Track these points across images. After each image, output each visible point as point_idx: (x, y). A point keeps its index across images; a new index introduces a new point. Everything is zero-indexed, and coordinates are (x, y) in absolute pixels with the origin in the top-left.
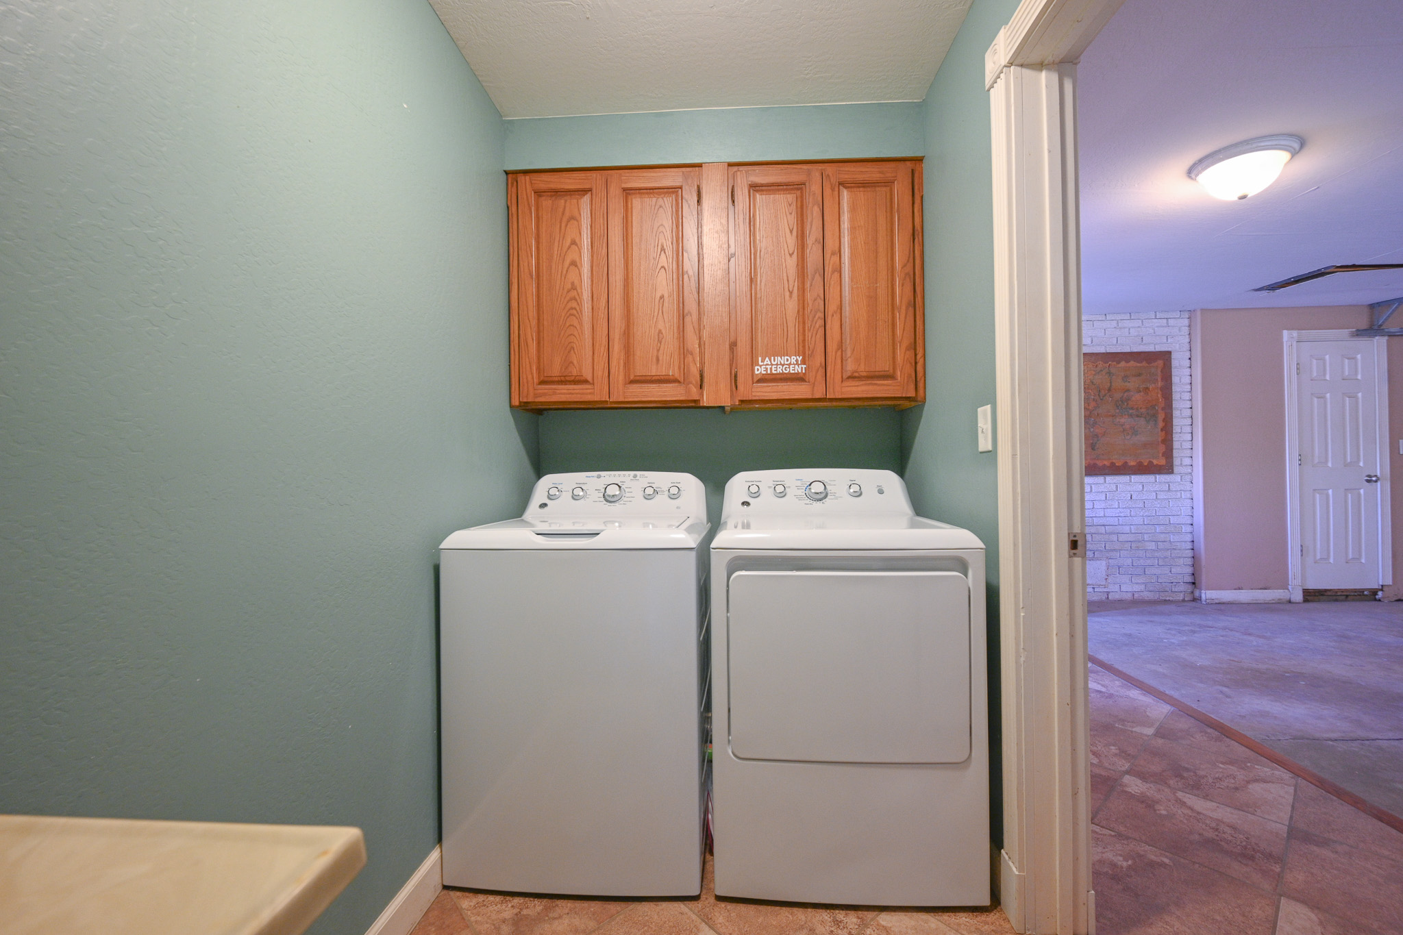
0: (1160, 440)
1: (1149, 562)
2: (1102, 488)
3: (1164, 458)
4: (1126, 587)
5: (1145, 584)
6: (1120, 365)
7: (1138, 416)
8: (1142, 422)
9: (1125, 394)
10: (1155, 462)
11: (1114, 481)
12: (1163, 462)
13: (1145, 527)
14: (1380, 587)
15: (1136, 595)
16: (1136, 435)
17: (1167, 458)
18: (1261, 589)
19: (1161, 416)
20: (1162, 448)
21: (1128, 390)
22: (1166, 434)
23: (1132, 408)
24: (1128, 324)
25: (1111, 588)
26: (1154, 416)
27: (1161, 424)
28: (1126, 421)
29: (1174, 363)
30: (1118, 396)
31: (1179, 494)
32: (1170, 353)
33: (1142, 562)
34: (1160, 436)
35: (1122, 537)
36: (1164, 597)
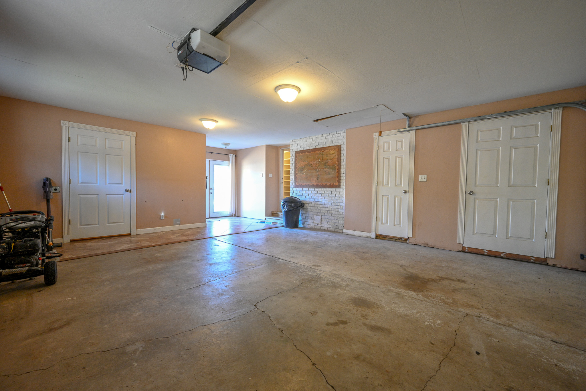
0: (336, 176)
1: (333, 218)
2: (320, 192)
3: (337, 183)
4: (326, 225)
5: (331, 225)
6: (325, 151)
7: (330, 168)
8: (331, 170)
9: (327, 161)
10: (335, 184)
11: (324, 190)
12: (337, 184)
13: (332, 206)
14: (408, 238)
15: (329, 229)
16: (329, 175)
17: (338, 183)
18: (362, 231)
19: (337, 168)
20: (337, 179)
21: (327, 160)
22: (338, 174)
23: (328, 166)
24: (329, 137)
25: (323, 225)
26: (335, 168)
27: (337, 171)
28: (327, 170)
29: (342, 149)
30: (324, 161)
31: (342, 195)
32: (340, 145)
33: (331, 218)
34: (336, 175)
35: (326, 209)
36: (336, 230)
